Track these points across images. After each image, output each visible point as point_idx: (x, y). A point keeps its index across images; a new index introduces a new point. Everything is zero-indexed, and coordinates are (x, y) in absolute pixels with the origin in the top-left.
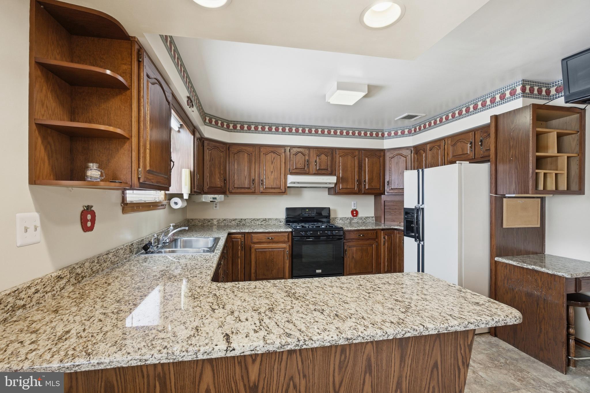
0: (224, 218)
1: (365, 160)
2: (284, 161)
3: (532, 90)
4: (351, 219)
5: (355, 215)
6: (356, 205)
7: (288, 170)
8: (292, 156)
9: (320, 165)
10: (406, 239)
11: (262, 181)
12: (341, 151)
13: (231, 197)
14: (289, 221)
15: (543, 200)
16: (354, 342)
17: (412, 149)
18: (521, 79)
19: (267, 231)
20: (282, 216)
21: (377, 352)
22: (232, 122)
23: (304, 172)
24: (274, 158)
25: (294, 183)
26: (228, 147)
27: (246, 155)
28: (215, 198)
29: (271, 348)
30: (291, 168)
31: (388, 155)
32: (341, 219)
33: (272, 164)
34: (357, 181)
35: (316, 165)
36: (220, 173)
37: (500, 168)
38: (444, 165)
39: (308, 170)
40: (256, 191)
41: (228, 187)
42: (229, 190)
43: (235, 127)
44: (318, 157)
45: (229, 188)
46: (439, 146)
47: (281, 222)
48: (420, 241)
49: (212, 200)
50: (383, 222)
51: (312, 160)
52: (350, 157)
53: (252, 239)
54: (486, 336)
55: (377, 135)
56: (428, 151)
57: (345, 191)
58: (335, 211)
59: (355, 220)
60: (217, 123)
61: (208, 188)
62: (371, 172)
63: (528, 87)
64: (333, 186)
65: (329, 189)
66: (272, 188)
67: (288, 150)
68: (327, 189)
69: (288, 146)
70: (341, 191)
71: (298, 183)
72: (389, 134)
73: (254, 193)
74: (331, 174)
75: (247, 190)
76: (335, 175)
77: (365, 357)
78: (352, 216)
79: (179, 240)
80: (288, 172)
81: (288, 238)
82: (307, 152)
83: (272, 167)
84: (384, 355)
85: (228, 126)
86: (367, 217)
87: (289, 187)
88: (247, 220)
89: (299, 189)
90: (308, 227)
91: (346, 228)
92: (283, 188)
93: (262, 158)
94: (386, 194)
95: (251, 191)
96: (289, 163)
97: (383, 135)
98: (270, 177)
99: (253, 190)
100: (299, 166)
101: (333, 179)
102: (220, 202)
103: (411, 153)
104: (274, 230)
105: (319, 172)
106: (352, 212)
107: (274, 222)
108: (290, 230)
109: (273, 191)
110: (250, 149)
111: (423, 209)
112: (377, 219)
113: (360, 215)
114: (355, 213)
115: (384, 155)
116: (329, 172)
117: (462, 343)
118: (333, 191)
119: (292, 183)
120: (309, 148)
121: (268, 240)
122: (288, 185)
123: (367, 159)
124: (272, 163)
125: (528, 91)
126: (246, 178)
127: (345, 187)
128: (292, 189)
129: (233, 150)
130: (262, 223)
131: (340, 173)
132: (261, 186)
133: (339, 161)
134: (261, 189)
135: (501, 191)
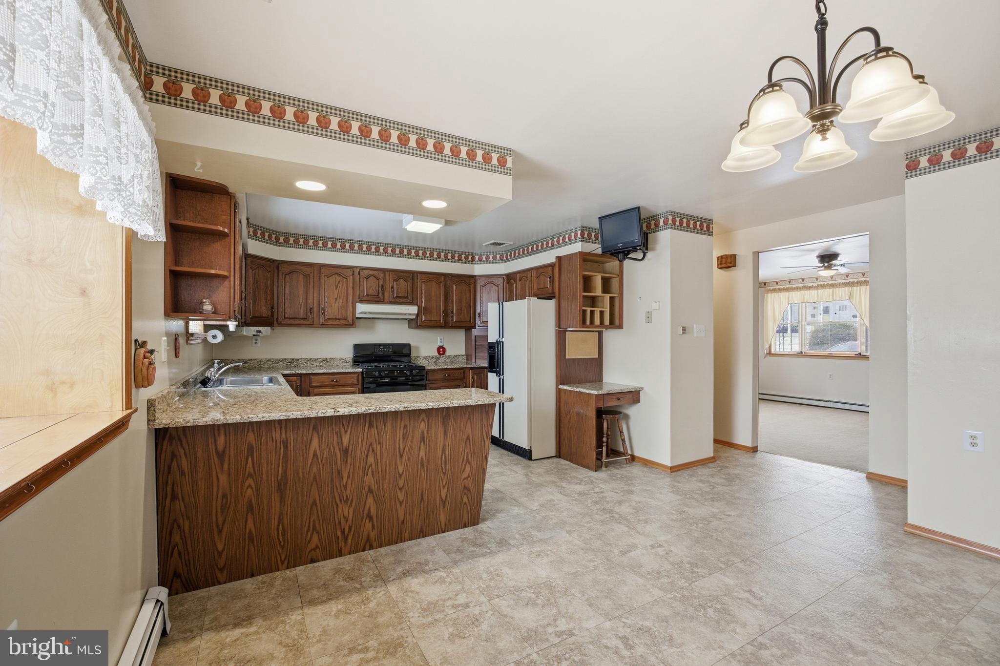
0: (269, 357)
1: (453, 288)
2: (351, 285)
3: (589, 235)
4: (437, 359)
5: (442, 353)
6: (442, 341)
7: (357, 297)
8: (362, 280)
9: (398, 292)
10: (490, 374)
11: (322, 309)
12: (423, 275)
13: (279, 330)
14: (356, 361)
15: (600, 334)
16: (409, 409)
17: (505, 277)
18: (580, 226)
19: (330, 371)
20: (349, 354)
21: (428, 428)
22: (283, 234)
23: (378, 299)
24: (339, 282)
25: (365, 313)
26: (275, 266)
27: (301, 276)
28: (260, 332)
29: (360, 412)
30: (361, 295)
31: (480, 283)
32: (425, 358)
33: (336, 289)
34: (443, 311)
35: (393, 292)
36: (266, 299)
37: (562, 302)
38: (516, 300)
39: (382, 298)
40: (315, 323)
41: (276, 317)
42: (277, 321)
43: (286, 241)
44: (395, 282)
45: (277, 319)
46: (527, 277)
47: (346, 363)
48: (500, 375)
49: (255, 333)
50: (474, 361)
51: (388, 286)
52: (434, 283)
53: (310, 383)
54: (555, 458)
55: (467, 258)
56: (518, 281)
57: (429, 324)
58: (417, 348)
59: (442, 359)
60: (263, 235)
61: (251, 318)
62: (460, 302)
63: (586, 233)
64: (414, 317)
65: (410, 321)
66: (336, 319)
67: (357, 273)
68: (407, 322)
69: (357, 267)
70: (424, 324)
71: (370, 313)
72: (480, 259)
73: (311, 325)
74: (411, 303)
75: (302, 322)
76: (417, 305)
77: (420, 431)
78: (437, 354)
79: (225, 380)
80: (357, 299)
81: (358, 380)
82: (382, 275)
83: (336, 293)
84: (433, 432)
85: (277, 239)
86: (456, 356)
87: (357, 318)
88: (300, 360)
89: (371, 320)
90: (383, 366)
91: (428, 367)
92: (350, 318)
93: (322, 281)
94: (477, 327)
95: (308, 322)
96: (358, 288)
97: (473, 259)
98: (333, 305)
99: (311, 321)
100: (370, 292)
101: (413, 310)
102: (266, 337)
103: (504, 282)
104: (340, 370)
105: (397, 300)
106: (438, 349)
107: (338, 363)
108: (360, 370)
109: (337, 322)
110: (308, 270)
111: (503, 342)
112: (468, 356)
113: (448, 353)
114: (441, 350)
115: (475, 283)
116: (409, 301)
117: (485, 423)
118: (415, 323)
119: (362, 313)
120: (383, 271)
121: (332, 383)
122: (357, 316)
123: (454, 287)
124: (336, 287)
125: (586, 236)
126: (301, 305)
127: (429, 318)
128: (362, 321)
129: (284, 269)
130: (321, 364)
131: (422, 303)
132: (322, 317)
133: (422, 288)
134: (322, 320)
135: (563, 326)
